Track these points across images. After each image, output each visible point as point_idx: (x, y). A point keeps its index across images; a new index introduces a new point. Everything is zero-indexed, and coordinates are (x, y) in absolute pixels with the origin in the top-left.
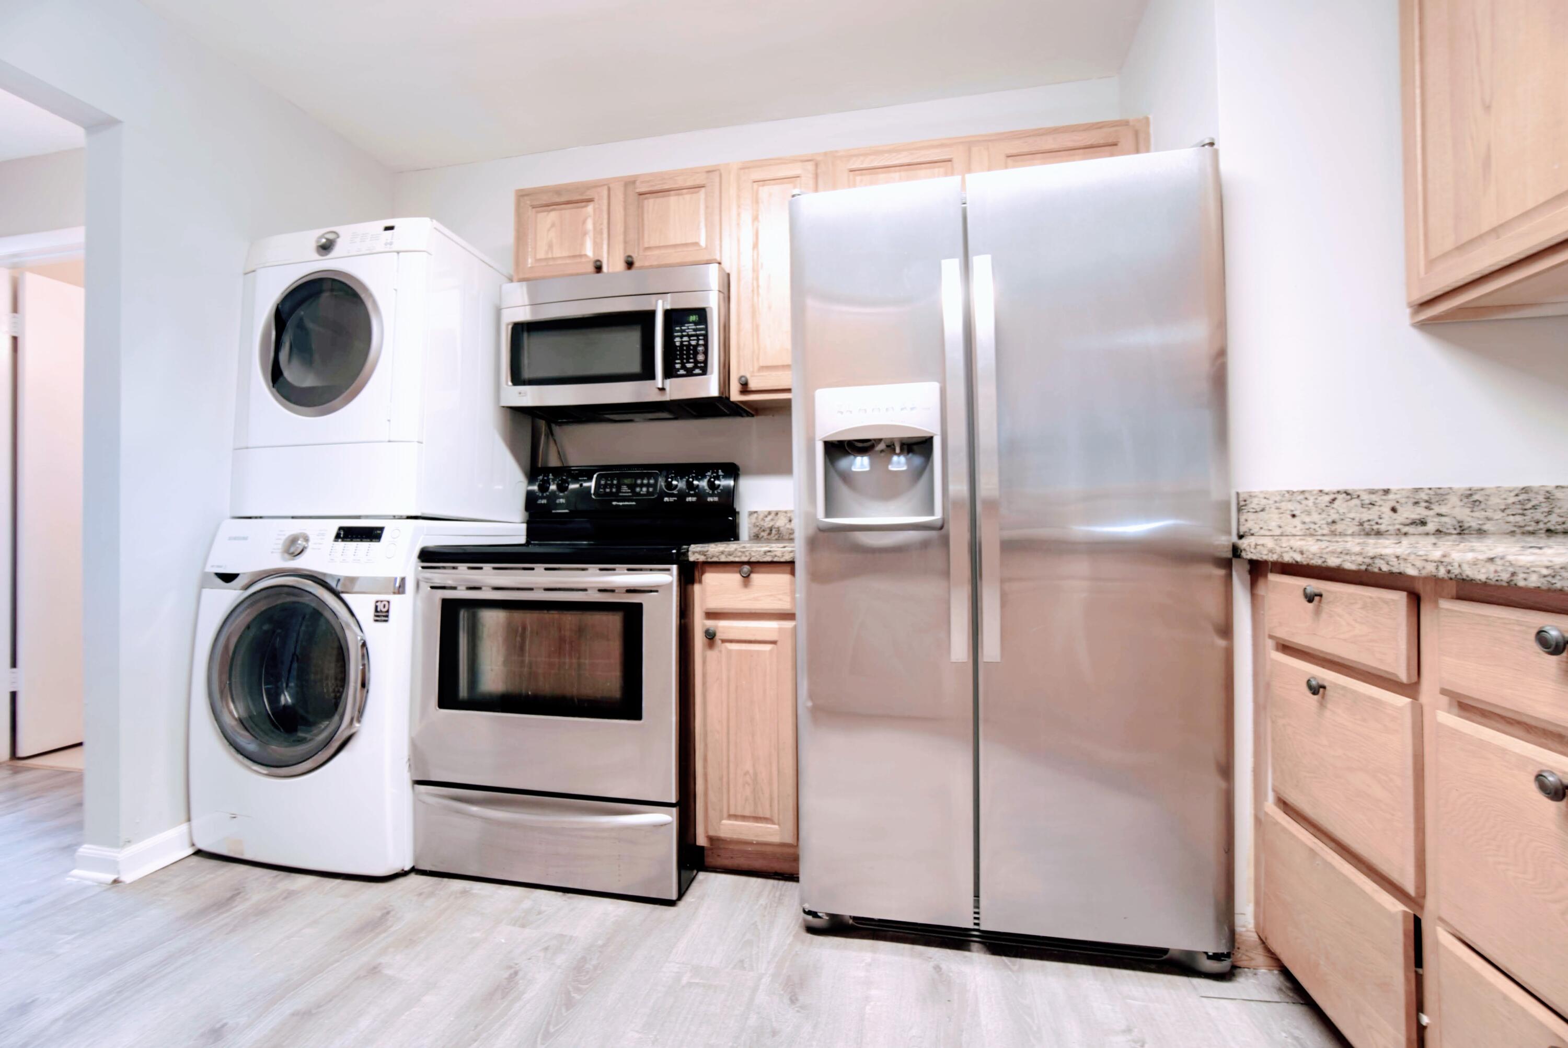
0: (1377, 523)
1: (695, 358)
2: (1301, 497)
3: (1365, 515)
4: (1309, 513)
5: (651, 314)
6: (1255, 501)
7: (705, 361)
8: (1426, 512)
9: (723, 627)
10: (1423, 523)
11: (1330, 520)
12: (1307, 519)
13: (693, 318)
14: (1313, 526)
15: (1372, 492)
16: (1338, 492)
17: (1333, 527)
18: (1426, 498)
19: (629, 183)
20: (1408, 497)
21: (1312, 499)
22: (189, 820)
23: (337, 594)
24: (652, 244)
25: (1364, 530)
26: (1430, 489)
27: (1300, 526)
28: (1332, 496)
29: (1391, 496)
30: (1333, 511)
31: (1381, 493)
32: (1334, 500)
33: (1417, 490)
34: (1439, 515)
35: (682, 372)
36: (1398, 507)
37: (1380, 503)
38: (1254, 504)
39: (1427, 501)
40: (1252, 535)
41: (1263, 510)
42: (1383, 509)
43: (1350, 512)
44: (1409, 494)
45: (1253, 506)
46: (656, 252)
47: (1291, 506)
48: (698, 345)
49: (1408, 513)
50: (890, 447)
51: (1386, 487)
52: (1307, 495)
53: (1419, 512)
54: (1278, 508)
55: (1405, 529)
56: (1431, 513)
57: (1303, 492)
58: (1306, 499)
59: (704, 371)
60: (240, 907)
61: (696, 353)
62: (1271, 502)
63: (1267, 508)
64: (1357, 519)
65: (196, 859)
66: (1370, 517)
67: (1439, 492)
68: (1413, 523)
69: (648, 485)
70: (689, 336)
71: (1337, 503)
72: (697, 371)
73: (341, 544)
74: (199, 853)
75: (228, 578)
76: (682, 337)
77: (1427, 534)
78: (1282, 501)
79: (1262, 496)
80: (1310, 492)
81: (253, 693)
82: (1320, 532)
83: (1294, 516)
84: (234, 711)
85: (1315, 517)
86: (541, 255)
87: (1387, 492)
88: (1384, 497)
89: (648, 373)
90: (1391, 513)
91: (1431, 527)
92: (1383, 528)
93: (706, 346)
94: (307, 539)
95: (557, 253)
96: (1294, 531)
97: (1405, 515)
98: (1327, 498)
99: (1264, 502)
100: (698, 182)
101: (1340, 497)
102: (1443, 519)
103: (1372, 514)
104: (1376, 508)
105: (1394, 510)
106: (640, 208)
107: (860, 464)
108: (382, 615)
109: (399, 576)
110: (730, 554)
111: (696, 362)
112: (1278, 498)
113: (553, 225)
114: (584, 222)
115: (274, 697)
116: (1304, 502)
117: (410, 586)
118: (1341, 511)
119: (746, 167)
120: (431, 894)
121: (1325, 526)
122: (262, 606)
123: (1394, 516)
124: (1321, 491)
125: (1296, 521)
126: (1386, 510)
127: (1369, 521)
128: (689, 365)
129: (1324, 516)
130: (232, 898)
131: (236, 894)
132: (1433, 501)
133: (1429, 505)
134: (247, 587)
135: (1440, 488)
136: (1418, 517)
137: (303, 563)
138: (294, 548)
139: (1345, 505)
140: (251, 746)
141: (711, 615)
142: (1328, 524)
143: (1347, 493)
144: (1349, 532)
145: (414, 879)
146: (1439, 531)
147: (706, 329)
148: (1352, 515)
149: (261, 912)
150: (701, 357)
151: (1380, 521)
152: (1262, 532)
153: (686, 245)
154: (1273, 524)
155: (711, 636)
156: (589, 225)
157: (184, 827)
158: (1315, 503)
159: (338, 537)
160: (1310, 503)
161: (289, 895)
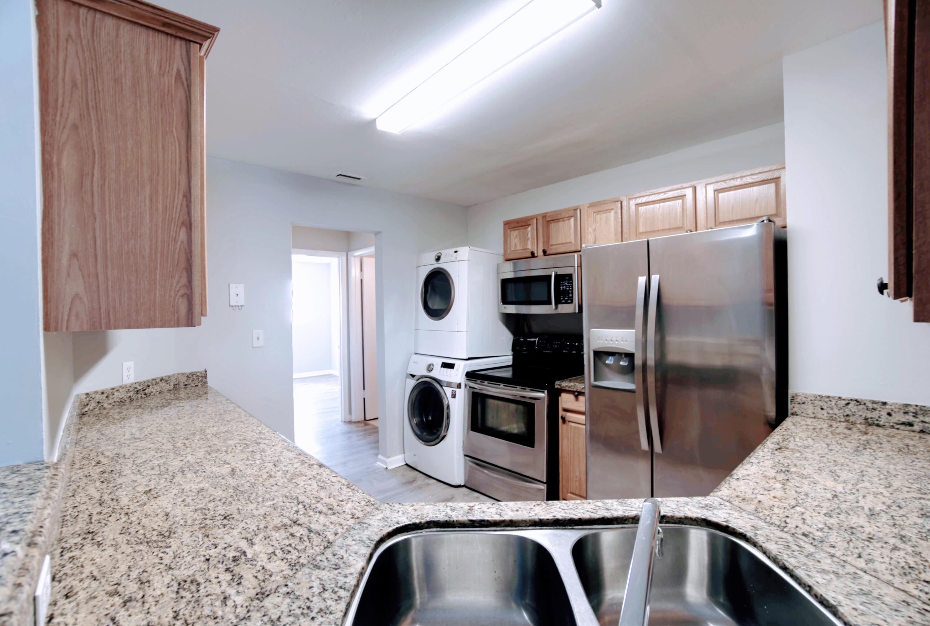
0: (877, 420)
1: (568, 295)
2: (827, 400)
3: (869, 415)
4: (832, 409)
5: (550, 276)
6: (799, 398)
7: (572, 297)
8: (914, 419)
10: (911, 425)
11: (845, 414)
12: (831, 412)
13: (567, 278)
14: (834, 416)
15: (874, 402)
16: (851, 400)
17: (848, 418)
18: (914, 411)
19: (544, 216)
20: (900, 409)
21: (834, 402)
22: (404, 453)
23: (441, 386)
24: (553, 243)
25: (868, 422)
26: (917, 406)
27: (826, 415)
28: (847, 402)
29: (887, 407)
30: (847, 410)
31: (880, 404)
32: (848, 404)
33: (907, 405)
34: (923, 422)
35: (563, 301)
36: (892, 413)
37: (879, 409)
38: (799, 399)
39: (913, 413)
40: (797, 415)
41: (804, 403)
42: (882, 413)
43: (858, 411)
44: (901, 407)
45: (798, 400)
46: (555, 247)
47: (821, 404)
48: (569, 290)
49: (899, 417)
50: (620, 354)
51: (884, 400)
52: (831, 399)
53: (909, 418)
54: (812, 403)
55: (898, 426)
56: (917, 420)
57: (828, 397)
58: (830, 401)
59: (572, 302)
60: (415, 485)
61: (569, 293)
62: (809, 400)
63: (806, 403)
64: (864, 416)
65: (406, 467)
66: (873, 416)
67: (923, 408)
68: (903, 424)
69: (557, 344)
70: (566, 286)
71: (850, 406)
72: (569, 301)
73: (443, 369)
74: (407, 464)
75: (413, 376)
76: (563, 286)
77: (914, 431)
78: (815, 400)
79: (803, 396)
80: (833, 398)
81: (421, 416)
82: (839, 419)
83: (822, 409)
84: (415, 421)
85: (836, 411)
86: (513, 249)
87: (884, 404)
88: (883, 407)
89: (549, 302)
90: (888, 416)
91: (917, 428)
92: (881, 423)
93: (572, 290)
94: (433, 365)
95: (518, 248)
96: (822, 417)
97: (898, 418)
98: (844, 402)
99: (804, 399)
100: (570, 215)
101: (852, 403)
102: (926, 425)
103: (875, 415)
104: (877, 412)
105: (889, 414)
106: (548, 227)
107: (610, 361)
108: (454, 396)
109: (459, 382)
110: (569, 387)
111: (569, 297)
112: (813, 399)
113: (516, 236)
114: (528, 234)
115: (427, 418)
116: (829, 402)
117: (463, 386)
118: (853, 410)
119: (592, 205)
120: (467, 495)
121: (842, 417)
122: (422, 387)
123: (890, 418)
124: (840, 398)
125: (824, 412)
126: (884, 413)
127: (871, 418)
128: (566, 299)
129: (841, 411)
130: (413, 481)
131: (414, 480)
132: (919, 413)
133: (915, 415)
134: (418, 380)
135: (924, 407)
136: (907, 421)
137: (432, 374)
138: (430, 368)
139: (855, 407)
140: (418, 432)
141: (565, 410)
142: (844, 416)
143: (858, 402)
144: (859, 422)
145: (464, 489)
146: (922, 431)
147: (572, 283)
148: (860, 413)
149: (420, 488)
150: (571, 295)
151: (880, 419)
152: (803, 414)
153: (566, 243)
154: (810, 412)
155: (564, 419)
156: (529, 235)
157: (403, 455)
158: (836, 404)
159: (442, 366)
160: (833, 403)
161: (428, 484)
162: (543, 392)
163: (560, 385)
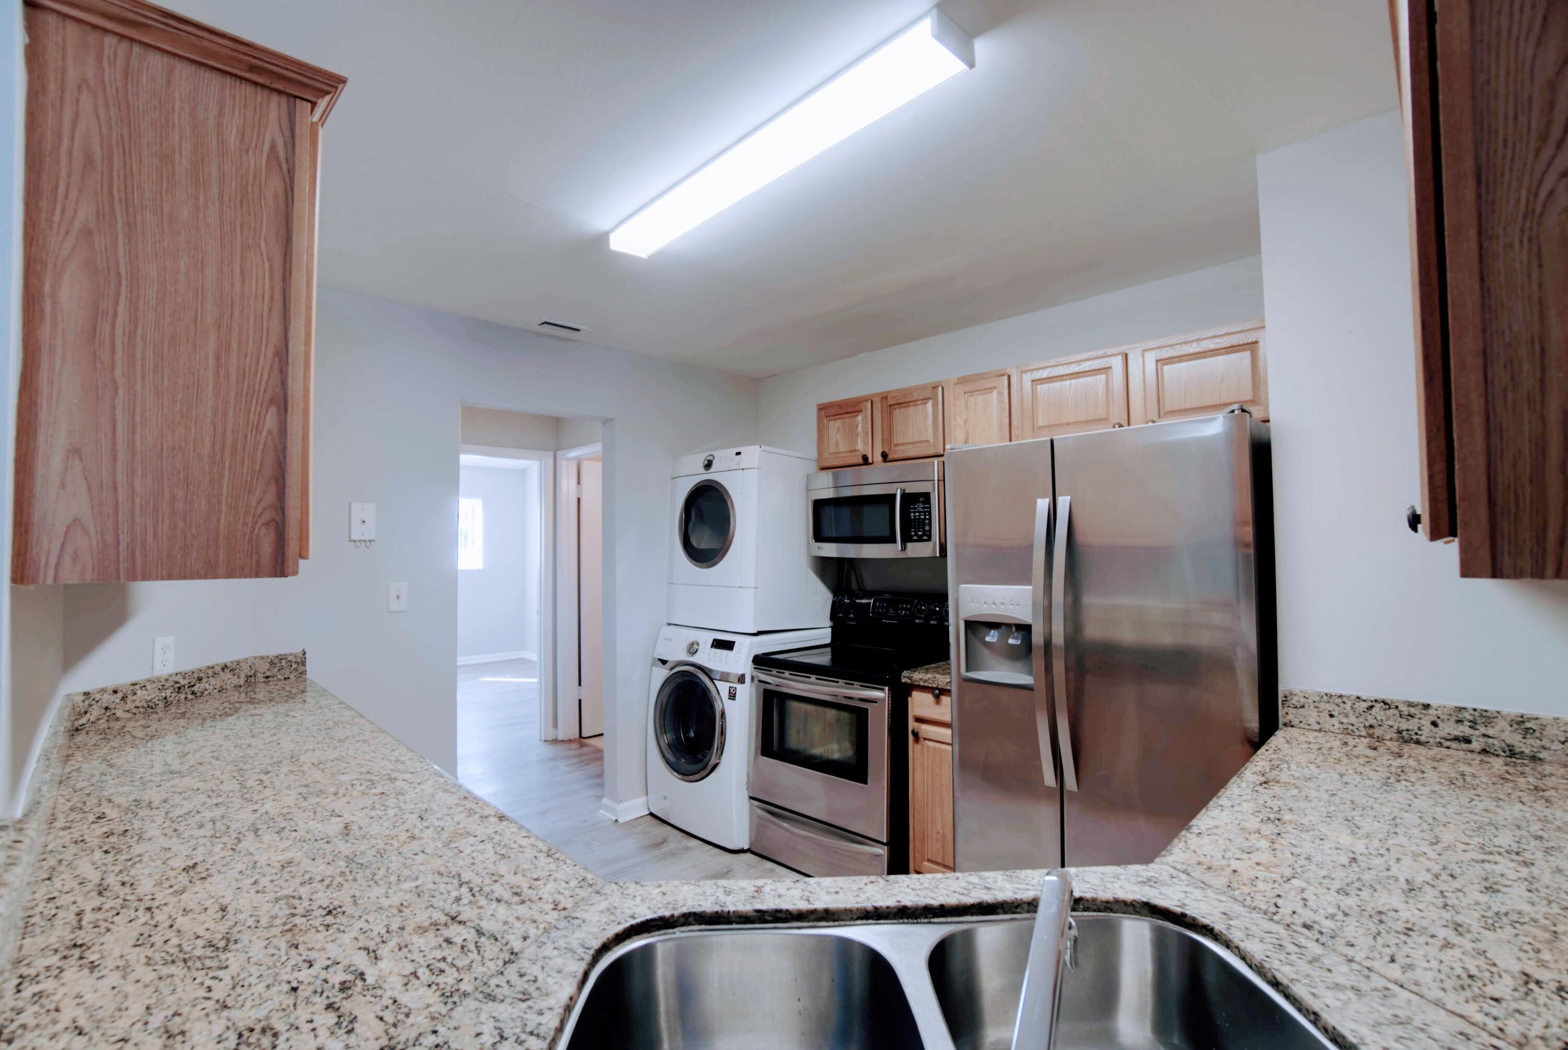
0: (1416, 734)
1: (923, 528)
2: (1338, 701)
3: (1404, 725)
4: (1347, 716)
5: (894, 496)
6: (1296, 698)
7: (930, 530)
8: (1472, 732)
9: (926, 729)
10: (1467, 741)
11: (1367, 724)
12: (1345, 720)
13: (922, 499)
14: (1351, 727)
15: (1411, 705)
16: (1376, 701)
17: (1371, 731)
18: (1471, 718)
19: (884, 397)
20: (1450, 715)
21: (1349, 704)
22: (647, 794)
23: (712, 680)
24: (899, 442)
25: (1403, 738)
26: (1475, 710)
27: (1337, 725)
28: (1370, 704)
29: (1431, 711)
30: (1370, 717)
31: (1420, 707)
32: (1372, 707)
33: (1461, 709)
34: (1484, 735)
35: (915, 538)
36: (1439, 721)
37: (1419, 716)
38: (1294, 701)
39: (1470, 721)
40: (1292, 726)
41: (1303, 707)
42: (1423, 722)
43: (1387, 720)
44: (1451, 712)
46: (901, 448)
47: (1329, 707)
48: (925, 519)
49: (1449, 728)
50: (1009, 626)
51: (1426, 701)
52: (1345, 699)
53: (1465, 730)
54: (1316, 707)
55: (1448, 743)
56: (1477, 732)
57: (1341, 696)
58: (1344, 702)
59: (929, 539)
60: (665, 849)
61: (924, 525)
62: (1310, 701)
63: (1307, 707)
64: (1396, 727)
65: (649, 817)
66: (1410, 728)
67: (1484, 714)
68: (1456, 739)
69: (906, 609)
70: (920, 512)
71: (1374, 711)
72: (925, 538)
73: (714, 650)
74: (651, 814)
75: (664, 662)
76: (915, 512)
77: (1472, 751)
78: (1320, 702)
79: (1302, 695)
80: (1348, 697)
81: (676, 730)
82: (1357, 733)
83: (1331, 716)
84: (665, 739)
85: (1353, 719)
86: (832, 450)
87: (1427, 707)
88: (1424, 711)
89: (891, 539)
90: (1432, 728)
91: (1476, 745)
92: (1423, 739)
93: (930, 519)
94: (698, 644)
95: (841, 449)
96: (1332, 729)
97: (1447, 731)
98: (1365, 705)
99: (1303, 700)
100: (927, 396)
101: (1377, 705)
102: (1490, 741)
103: (1412, 725)
104: (1416, 720)
105: (1434, 724)
106: (891, 414)
107: (992, 637)
108: (732, 696)
109: (741, 673)
110: (925, 681)
111: (924, 531)
112: (1316, 699)
113: (838, 430)
114: (857, 426)
115: (686, 732)
116: (1342, 705)
117: (748, 679)
118: (1379, 718)
119: (962, 381)
120: (755, 867)
121: (1362, 729)
122: (679, 680)
123: (1435, 730)
124: (1358, 698)
125: (1334, 721)
126: (1426, 723)
127: (1408, 730)
128: (920, 533)
129: (1361, 719)
130: (662, 843)
131: (664, 841)
132: (1478, 721)
133: (1473, 724)
134: (672, 669)
135: (1486, 711)
136: (1462, 734)
137: (696, 659)
138: (692, 649)
139: (1383, 713)
140: (672, 758)
141: (919, 720)
142: (1365, 727)
143: (1385, 704)
144: (1388, 737)
145: (749, 856)
146: (1484, 751)
147: (930, 508)
148: (1390, 723)
149: (673, 854)
150: (927, 528)
151: (1420, 732)
152: (1302, 725)
153: (921, 442)
154: (1312, 721)
155: (916, 735)
156: (860, 429)
157: (644, 799)
158: (1352, 708)
159: (713, 646)
160: (1348, 706)
161: (687, 849)
162: (883, 689)
163: (910, 678)
